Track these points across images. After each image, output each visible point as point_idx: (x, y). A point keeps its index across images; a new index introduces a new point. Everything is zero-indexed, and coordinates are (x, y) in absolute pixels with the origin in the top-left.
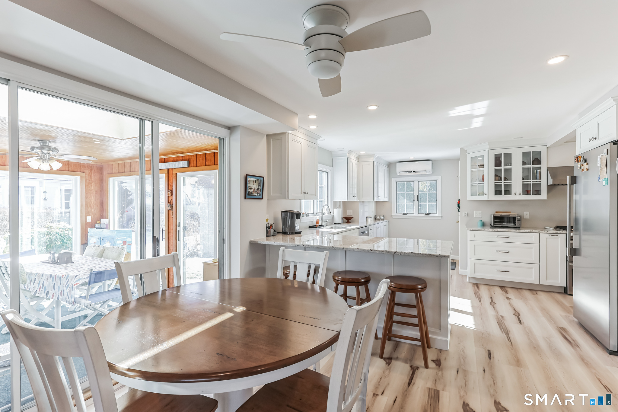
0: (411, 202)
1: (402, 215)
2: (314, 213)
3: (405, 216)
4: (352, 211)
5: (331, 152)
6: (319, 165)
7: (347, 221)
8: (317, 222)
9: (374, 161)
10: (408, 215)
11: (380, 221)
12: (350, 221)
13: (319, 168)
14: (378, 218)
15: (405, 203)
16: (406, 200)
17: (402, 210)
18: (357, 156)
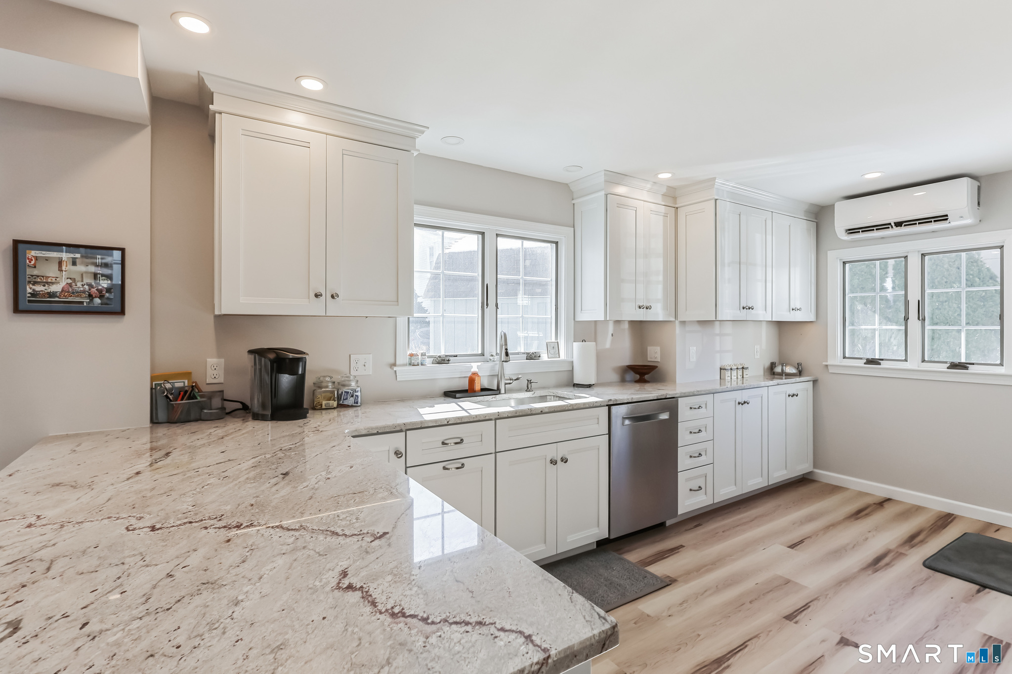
0: (897, 323)
1: (861, 363)
2: (483, 355)
3: (872, 369)
4: (658, 349)
5: (567, 184)
6: (417, 208)
7: (638, 377)
8: (472, 381)
9: (716, 200)
10: (884, 364)
11: (782, 379)
12: (646, 377)
13: (417, 219)
14: (778, 369)
15: (877, 327)
16: (877, 317)
17: (864, 348)
18: (664, 190)
